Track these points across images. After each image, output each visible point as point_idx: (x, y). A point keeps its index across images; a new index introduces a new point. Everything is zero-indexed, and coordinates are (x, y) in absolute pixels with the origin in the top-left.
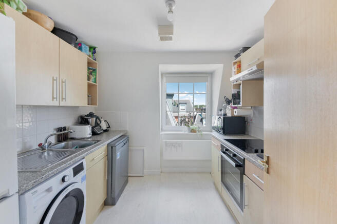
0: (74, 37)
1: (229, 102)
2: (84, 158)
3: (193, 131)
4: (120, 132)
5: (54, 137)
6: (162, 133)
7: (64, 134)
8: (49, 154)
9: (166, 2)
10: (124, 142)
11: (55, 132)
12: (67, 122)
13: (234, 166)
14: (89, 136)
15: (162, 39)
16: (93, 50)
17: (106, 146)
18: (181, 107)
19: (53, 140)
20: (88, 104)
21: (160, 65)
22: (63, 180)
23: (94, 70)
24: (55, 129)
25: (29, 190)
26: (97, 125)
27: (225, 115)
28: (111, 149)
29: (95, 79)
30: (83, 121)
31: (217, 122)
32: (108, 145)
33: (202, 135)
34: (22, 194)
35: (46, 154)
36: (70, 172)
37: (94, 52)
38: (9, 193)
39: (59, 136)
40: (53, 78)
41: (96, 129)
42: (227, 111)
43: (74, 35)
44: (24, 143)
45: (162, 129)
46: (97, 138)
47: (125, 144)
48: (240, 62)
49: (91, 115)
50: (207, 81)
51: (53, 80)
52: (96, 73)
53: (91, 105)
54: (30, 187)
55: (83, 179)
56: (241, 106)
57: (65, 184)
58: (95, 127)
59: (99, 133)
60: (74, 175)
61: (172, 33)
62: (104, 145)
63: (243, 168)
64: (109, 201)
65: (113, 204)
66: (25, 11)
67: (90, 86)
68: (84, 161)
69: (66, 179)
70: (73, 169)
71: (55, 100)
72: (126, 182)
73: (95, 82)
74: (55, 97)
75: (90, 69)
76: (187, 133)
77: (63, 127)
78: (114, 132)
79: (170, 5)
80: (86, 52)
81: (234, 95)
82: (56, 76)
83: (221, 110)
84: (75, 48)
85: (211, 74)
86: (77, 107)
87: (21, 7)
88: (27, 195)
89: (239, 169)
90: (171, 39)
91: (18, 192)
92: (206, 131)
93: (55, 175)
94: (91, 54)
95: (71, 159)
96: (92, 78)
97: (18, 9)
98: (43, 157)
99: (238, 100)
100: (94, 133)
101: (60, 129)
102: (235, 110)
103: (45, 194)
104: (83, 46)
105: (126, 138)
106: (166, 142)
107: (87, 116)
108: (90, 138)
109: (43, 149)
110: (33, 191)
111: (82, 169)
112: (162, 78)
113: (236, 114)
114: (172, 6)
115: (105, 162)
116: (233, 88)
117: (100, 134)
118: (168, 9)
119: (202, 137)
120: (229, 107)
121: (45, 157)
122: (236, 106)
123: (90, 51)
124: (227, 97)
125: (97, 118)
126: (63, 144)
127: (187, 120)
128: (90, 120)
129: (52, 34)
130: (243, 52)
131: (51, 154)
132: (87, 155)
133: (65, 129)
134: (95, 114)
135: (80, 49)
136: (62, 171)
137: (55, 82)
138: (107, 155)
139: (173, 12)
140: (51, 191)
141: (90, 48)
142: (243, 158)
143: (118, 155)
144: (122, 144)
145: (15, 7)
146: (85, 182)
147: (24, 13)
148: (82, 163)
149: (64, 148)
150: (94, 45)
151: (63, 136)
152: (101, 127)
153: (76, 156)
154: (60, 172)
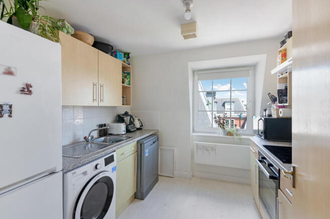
0: (110, 47)
1: (274, 100)
2: (115, 151)
3: (229, 134)
4: (152, 130)
5: (96, 131)
6: (194, 134)
7: (104, 129)
8: (91, 146)
9: (183, 2)
10: (154, 140)
11: (97, 128)
12: (107, 120)
13: (268, 177)
14: (124, 133)
15: (185, 37)
16: (127, 55)
17: (136, 142)
18: (227, 106)
19: (95, 134)
20: (123, 105)
21: (189, 63)
22: (96, 167)
23: (129, 74)
24: (97, 126)
25: (70, 171)
26: (132, 123)
27: (270, 115)
28: (140, 146)
29: (129, 81)
30: (120, 119)
31: (258, 124)
32: (138, 142)
33: (240, 139)
34: (65, 173)
35: (89, 145)
36: (102, 161)
37: (128, 58)
38: (56, 170)
39: (100, 131)
40: (94, 83)
41: (130, 127)
42: (272, 111)
43: (110, 45)
44: (74, 135)
45: (193, 130)
46: (129, 135)
47: (154, 142)
48: (285, 50)
49: (126, 114)
50: (249, 76)
51: (94, 85)
52: (130, 76)
53: (126, 105)
54: (71, 168)
55: (114, 169)
56: (287, 104)
57: (97, 171)
58: (130, 124)
59: (132, 130)
60: (106, 165)
61: (195, 30)
62: (134, 141)
63: (278, 181)
64: (139, 195)
65: (142, 199)
66: (73, 33)
67: (124, 88)
68: (114, 154)
69: (98, 167)
70: (105, 159)
71: (95, 101)
72: (156, 181)
73: (129, 84)
74: (95, 98)
75: (125, 73)
76: (221, 135)
77: (103, 124)
78: (146, 130)
79: (187, 4)
80: (120, 58)
81: (280, 92)
82: (96, 81)
83: (265, 110)
84: (111, 57)
85: (254, 67)
86: (115, 107)
87: (70, 31)
88: (69, 174)
89: (275, 182)
90: (194, 36)
91: (63, 170)
92: (245, 135)
93: (90, 162)
94: (125, 59)
95: (104, 151)
96: (127, 81)
97: (68, 32)
98: (87, 148)
99: (285, 98)
100: (128, 131)
101: (101, 126)
102: (281, 110)
103: (82, 176)
104: (118, 54)
105: (155, 137)
106: (197, 144)
107: (123, 115)
108: (125, 134)
109: (87, 142)
110: (73, 172)
111: (113, 160)
112: (194, 75)
113: (281, 115)
114: (189, 5)
115: (135, 158)
116: (280, 82)
117: (134, 131)
118: (185, 9)
119: (241, 142)
120: (274, 106)
121: (88, 148)
122: (282, 105)
123: (125, 57)
124: (272, 94)
125: (131, 117)
126: (103, 138)
127: (222, 121)
128: (125, 119)
129: (93, 47)
130: (289, 38)
131: (93, 146)
132: (117, 149)
133: (105, 125)
134: (129, 114)
135: (116, 56)
136: (96, 159)
137: (95, 86)
138: (137, 151)
139: (190, 11)
140: (86, 175)
141: (125, 54)
142: (278, 169)
143: (146, 153)
144: (151, 142)
145: (66, 31)
146: (115, 172)
147: (72, 35)
148: (113, 155)
149: (103, 142)
150: (128, 51)
151: (103, 131)
152: (134, 125)
153: (108, 149)
154: (93, 161)
